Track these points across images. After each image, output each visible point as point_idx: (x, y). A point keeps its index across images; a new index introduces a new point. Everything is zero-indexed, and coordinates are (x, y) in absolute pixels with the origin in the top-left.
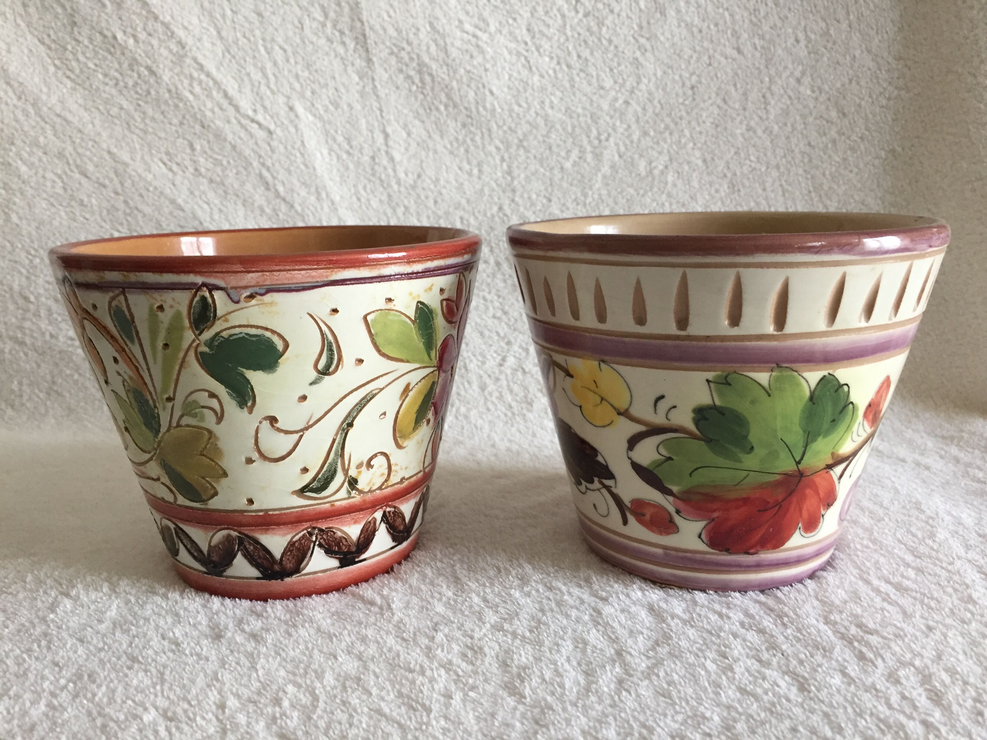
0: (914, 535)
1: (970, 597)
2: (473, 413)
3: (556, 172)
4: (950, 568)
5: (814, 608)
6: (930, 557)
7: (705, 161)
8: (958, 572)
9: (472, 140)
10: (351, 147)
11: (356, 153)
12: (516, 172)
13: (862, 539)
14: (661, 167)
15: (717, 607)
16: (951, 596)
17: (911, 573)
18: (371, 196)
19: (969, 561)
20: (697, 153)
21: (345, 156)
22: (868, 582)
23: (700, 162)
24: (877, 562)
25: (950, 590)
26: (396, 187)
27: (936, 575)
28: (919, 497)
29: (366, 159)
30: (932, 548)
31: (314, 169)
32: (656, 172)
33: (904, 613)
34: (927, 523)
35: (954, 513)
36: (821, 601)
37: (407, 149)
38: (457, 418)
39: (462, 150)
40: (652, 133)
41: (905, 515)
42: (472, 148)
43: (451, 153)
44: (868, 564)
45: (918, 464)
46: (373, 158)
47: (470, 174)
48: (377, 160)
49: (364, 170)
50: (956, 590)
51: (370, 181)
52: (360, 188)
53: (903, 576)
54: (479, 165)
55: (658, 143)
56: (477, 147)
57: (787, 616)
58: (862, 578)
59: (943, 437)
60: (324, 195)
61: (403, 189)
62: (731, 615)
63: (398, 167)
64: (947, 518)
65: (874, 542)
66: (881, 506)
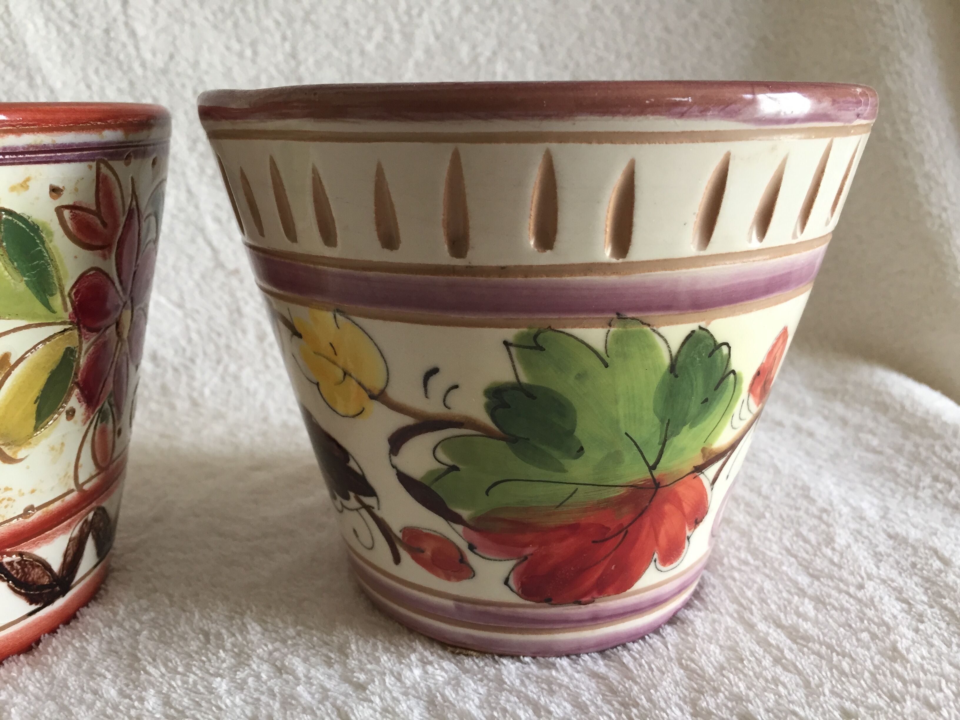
0: (806, 541)
1: (895, 649)
2: (247, 373)
3: (355, 55)
4: (860, 594)
5: (677, 684)
6: (831, 577)
7: (542, 47)
8: (872, 600)
9: (243, 10)
10: (76, 16)
11: (83, 23)
12: (302, 55)
13: (738, 549)
14: (488, 53)
15: (532, 690)
16: (869, 649)
17: (808, 607)
18: (106, 83)
19: (884, 581)
20: (533, 37)
21: (67, 28)
22: (750, 627)
23: (535, 49)
24: (761, 590)
25: (865, 636)
26: (139, 71)
27: (842, 609)
28: (805, 478)
29: (97, 32)
30: (832, 562)
31: (25, 46)
32: (482, 60)
33: (807, 684)
34: (820, 518)
35: (851, 501)
36: (686, 668)
37: (154, 21)
38: (223, 379)
39: (229, 23)
40: (476, 8)
41: (791, 507)
42: (242, 22)
43: (215, 27)
44: (749, 594)
45: (799, 429)
46: (107, 31)
47: (241, 55)
48: (112, 35)
49: (95, 47)
50: (874, 636)
51: (103, 62)
52: (91, 72)
53: (799, 614)
54: (253, 44)
55: (483, 22)
56: (249, 20)
57: (636, 705)
58: (742, 620)
59: (825, 391)
60: (39, 80)
61: (149, 74)
62: (553, 708)
63: (142, 45)
64: (845, 510)
65: (754, 552)
66: (760, 494)
